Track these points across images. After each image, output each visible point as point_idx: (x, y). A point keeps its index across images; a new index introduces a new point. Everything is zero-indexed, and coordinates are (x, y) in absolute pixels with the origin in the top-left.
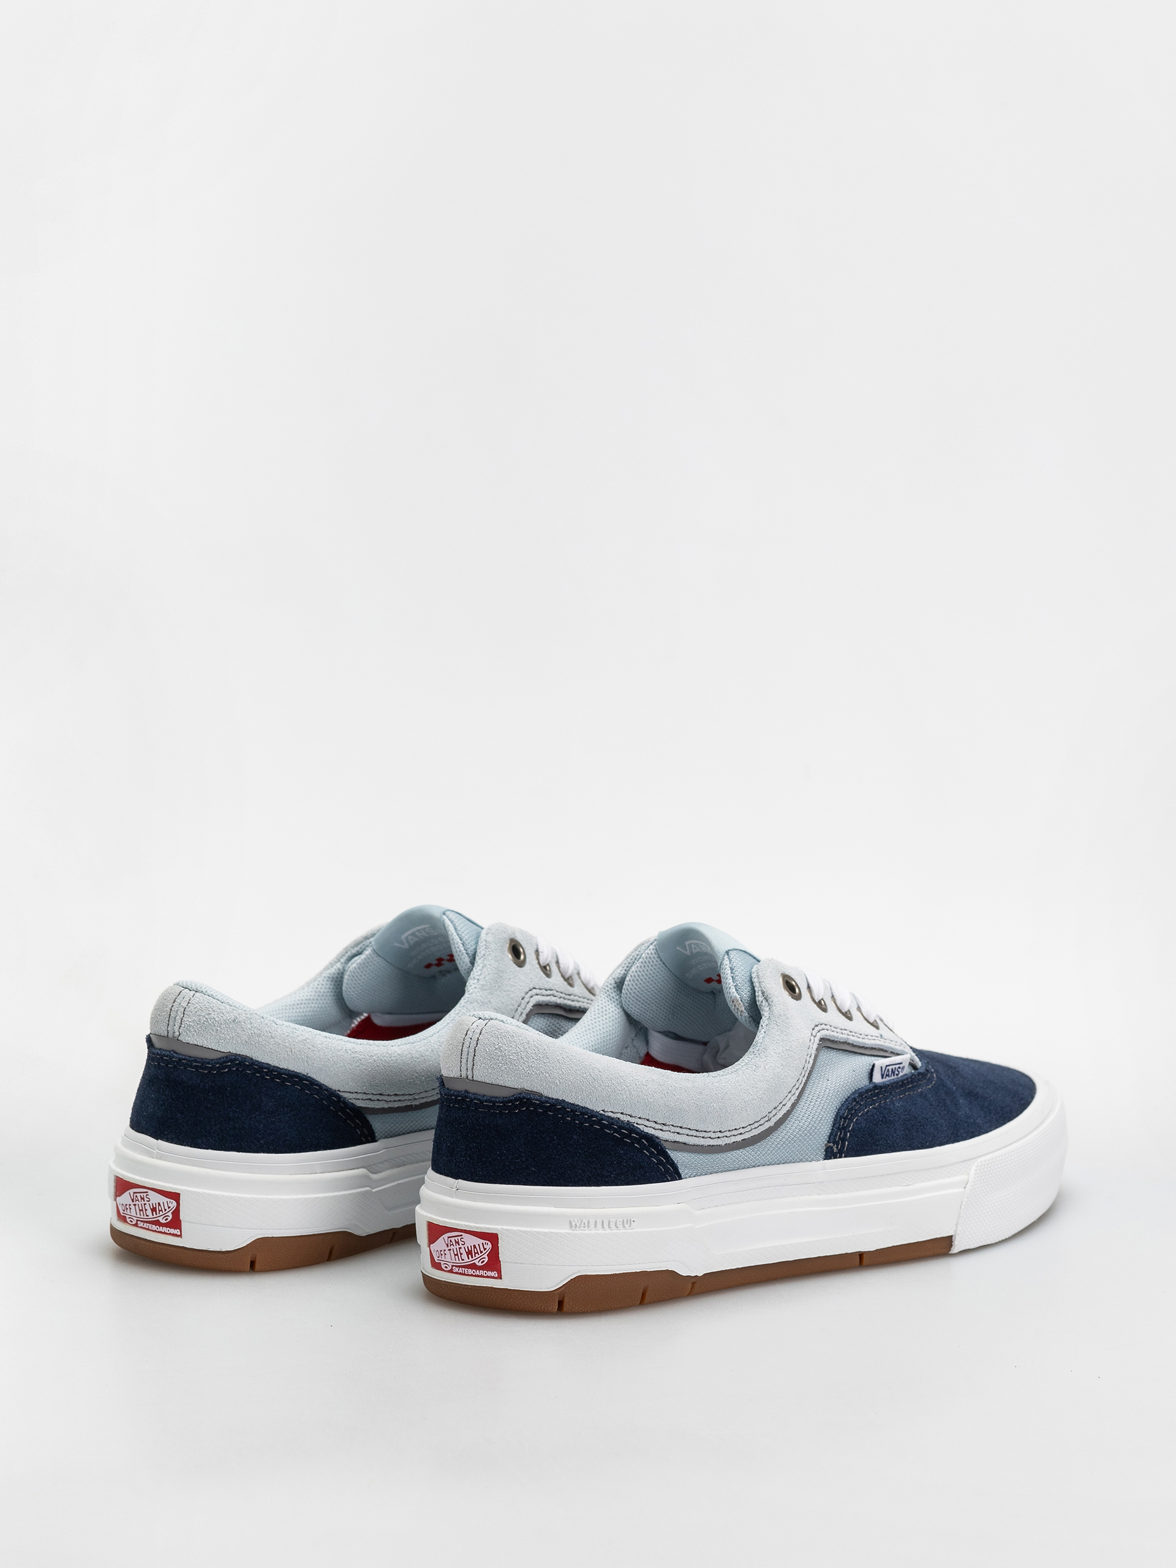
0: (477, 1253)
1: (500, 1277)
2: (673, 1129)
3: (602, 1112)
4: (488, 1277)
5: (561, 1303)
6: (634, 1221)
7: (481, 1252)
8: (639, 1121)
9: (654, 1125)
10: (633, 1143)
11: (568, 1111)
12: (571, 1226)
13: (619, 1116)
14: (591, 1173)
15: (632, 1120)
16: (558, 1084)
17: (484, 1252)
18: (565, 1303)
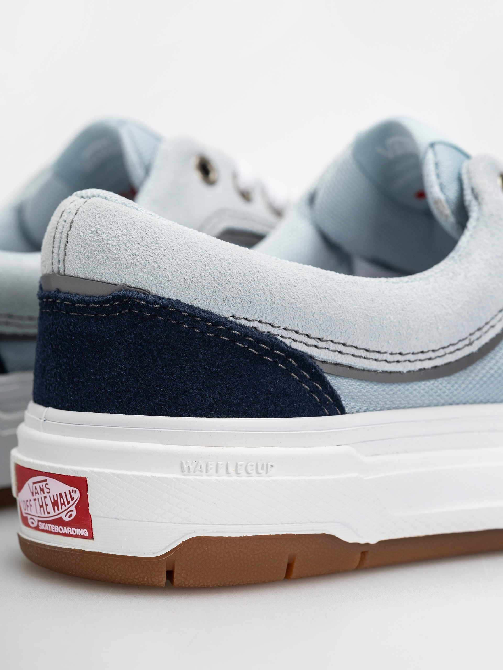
0: (64, 504)
1: (91, 537)
2: (332, 347)
3: (231, 319)
4: (77, 536)
5: (170, 575)
6: (272, 466)
7: (68, 503)
8: (285, 333)
9: (306, 339)
10: (277, 363)
11: (184, 316)
12: (183, 471)
13: (256, 324)
14: (213, 399)
15: (274, 331)
16: (170, 278)
17: (72, 503)
18: (175, 574)
